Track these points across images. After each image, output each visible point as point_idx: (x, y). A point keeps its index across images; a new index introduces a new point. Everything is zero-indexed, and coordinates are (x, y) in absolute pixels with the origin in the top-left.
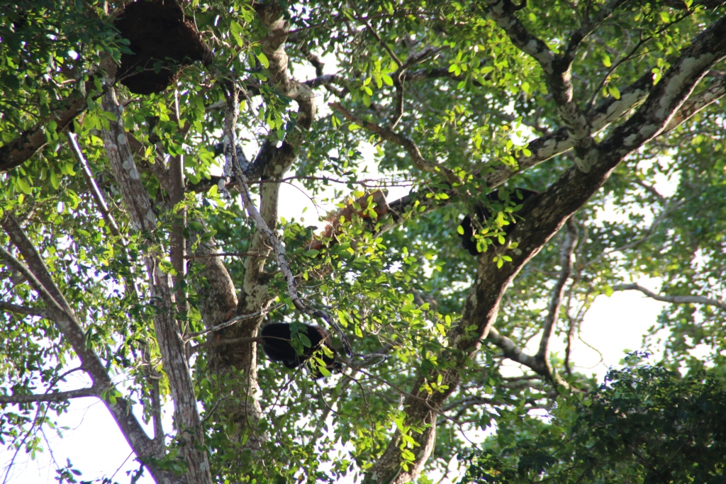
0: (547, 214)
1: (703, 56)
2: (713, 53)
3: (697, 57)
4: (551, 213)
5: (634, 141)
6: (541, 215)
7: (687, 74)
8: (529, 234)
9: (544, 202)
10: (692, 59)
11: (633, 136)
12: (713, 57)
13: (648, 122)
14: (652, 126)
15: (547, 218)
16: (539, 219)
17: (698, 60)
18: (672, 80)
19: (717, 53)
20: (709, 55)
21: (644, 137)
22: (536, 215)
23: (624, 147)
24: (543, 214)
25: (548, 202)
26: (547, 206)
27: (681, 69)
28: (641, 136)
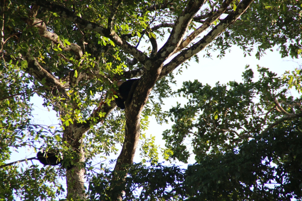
0: (141, 89)
1: (186, 15)
2: (190, 13)
3: (184, 16)
4: (142, 88)
5: (165, 54)
6: (139, 90)
7: (182, 23)
8: (137, 98)
9: (139, 84)
10: (182, 17)
11: (165, 52)
12: (190, 15)
13: (170, 45)
14: (172, 47)
15: (142, 90)
16: (139, 91)
17: (184, 17)
18: (177, 26)
19: (191, 13)
20: (188, 14)
21: (169, 52)
22: (137, 90)
23: (162, 57)
24: (140, 89)
25: (141, 84)
26: (141, 86)
27: (179, 22)
28: (168, 52)
